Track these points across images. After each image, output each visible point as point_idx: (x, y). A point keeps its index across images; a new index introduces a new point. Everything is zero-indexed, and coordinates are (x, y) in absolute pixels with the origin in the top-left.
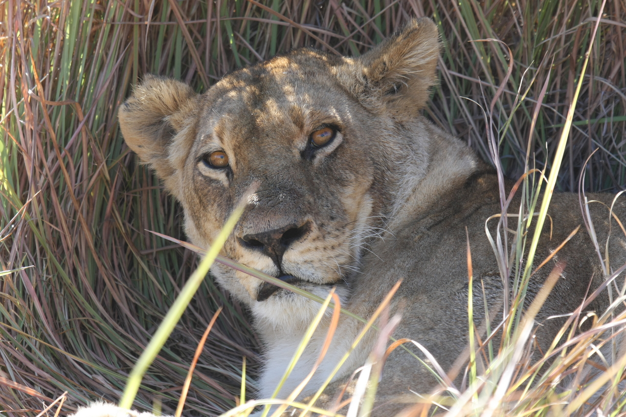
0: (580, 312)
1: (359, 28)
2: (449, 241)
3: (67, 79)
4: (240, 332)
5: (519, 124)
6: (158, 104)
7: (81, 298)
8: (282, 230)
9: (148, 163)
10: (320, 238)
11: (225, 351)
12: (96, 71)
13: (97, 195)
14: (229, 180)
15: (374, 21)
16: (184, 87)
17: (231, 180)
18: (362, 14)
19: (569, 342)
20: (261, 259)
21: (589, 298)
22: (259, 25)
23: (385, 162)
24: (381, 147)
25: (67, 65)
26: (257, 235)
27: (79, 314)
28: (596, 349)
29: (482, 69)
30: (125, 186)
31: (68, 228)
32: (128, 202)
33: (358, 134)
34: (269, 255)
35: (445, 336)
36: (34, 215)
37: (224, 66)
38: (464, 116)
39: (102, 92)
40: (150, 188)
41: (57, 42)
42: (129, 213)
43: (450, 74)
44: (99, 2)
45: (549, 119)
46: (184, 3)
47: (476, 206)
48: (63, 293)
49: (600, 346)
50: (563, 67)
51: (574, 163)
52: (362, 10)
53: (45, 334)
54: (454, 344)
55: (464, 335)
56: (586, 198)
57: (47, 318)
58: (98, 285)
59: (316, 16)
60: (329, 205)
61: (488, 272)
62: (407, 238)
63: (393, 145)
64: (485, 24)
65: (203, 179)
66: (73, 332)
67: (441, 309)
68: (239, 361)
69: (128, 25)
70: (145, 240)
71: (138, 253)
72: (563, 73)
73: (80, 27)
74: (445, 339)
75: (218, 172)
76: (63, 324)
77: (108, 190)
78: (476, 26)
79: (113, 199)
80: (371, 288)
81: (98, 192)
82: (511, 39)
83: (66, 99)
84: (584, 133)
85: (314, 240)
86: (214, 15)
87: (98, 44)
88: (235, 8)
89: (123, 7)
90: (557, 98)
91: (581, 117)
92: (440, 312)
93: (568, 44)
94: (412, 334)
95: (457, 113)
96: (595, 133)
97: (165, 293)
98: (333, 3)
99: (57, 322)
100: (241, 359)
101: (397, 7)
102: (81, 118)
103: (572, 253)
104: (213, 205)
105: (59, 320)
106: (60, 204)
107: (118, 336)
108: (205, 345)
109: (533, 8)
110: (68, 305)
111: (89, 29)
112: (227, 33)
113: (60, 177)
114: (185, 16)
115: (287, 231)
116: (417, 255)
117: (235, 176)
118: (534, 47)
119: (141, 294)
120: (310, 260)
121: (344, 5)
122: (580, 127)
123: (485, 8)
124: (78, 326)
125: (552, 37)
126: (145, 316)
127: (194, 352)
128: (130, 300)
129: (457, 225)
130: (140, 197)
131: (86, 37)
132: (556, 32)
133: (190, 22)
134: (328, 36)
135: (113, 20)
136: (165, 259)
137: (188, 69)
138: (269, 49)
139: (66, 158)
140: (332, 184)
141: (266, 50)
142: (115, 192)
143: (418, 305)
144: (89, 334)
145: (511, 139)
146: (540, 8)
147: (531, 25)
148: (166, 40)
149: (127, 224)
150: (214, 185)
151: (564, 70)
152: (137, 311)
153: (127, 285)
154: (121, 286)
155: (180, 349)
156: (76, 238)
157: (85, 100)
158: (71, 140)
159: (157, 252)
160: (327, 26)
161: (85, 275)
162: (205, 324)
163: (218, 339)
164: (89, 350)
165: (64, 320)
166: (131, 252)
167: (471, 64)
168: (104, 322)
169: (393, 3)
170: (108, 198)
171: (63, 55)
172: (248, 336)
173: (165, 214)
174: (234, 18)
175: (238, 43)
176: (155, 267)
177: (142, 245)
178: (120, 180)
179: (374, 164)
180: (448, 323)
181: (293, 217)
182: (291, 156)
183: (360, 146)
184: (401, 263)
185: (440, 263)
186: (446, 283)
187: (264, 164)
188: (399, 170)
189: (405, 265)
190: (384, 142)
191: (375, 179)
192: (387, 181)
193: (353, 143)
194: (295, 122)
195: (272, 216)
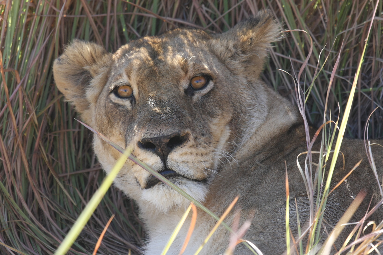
0: (363, 222)
1: (213, 22)
2: (275, 172)
3: (9, 55)
4: (127, 232)
6: (80, 59)
7: (17, 207)
8: (169, 137)
9: (71, 100)
10: (195, 146)
11: (116, 245)
12: (29, 49)
13: (29, 135)
14: (132, 105)
15: (224, 17)
17: (133, 105)
18: (215, 12)
19: (356, 241)
20: (153, 157)
21: (370, 212)
22: (144, 18)
23: (240, 107)
25: (9, 45)
26: (152, 139)
27: (15, 217)
28: (375, 248)
29: (298, 52)
30: (48, 129)
31: (8, 157)
32: (50, 140)
34: (158, 154)
35: (270, 238)
38: (285, 84)
39: (33, 64)
40: (66, 130)
41: (3, 28)
42: (50, 148)
43: (276, 55)
44: (31, 1)
45: (344, 87)
46: (91, 2)
47: (294, 147)
48: (4, 203)
49: (377, 245)
50: (354, 51)
51: (362, 118)
52: (215, 9)
54: (276, 244)
55: (284, 238)
56: (369, 142)
58: (30, 197)
59: (183, 13)
60: (201, 126)
61: (301, 193)
62: (246, 168)
64: (300, 21)
65: (113, 105)
66: (11, 230)
67: (268, 219)
68: (126, 252)
69: (52, 17)
70: (62, 166)
71: (57, 176)
72: (354, 56)
73: (19, 19)
74: (270, 240)
75: (124, 100)
76: (3, 224)
77: (37, 132)
78: (294, 21)
79: (40, 138)
81: (29, 133)
82: (318, 32)
83: (8, 68)
84: (368, 97)
85: (191, 147)
86: (112, 11)
87: (31, 31)
88: (127, 7)
89: (49, 5)
90: (350, 73)
91: (367, 86)
92: (267, 221)
93: (358, 35)
95: (281, 82)
96: (376, 97)
97: (75, 204)
98: (195, 4)
100: (127, 250)
101: (240, 8)
102: (19, 81)
103: (360, 182)
104: (118, 123)
105: (1, 222)
106: (3, 140)
107: (42, 233)
108: (102, 240)
109: (334, 10)
110: (7, 211)
111: (24, 21)
113: (3, 123)
114: (92, 12)
116: (252, 180)
117: (137, 102)
119: (59, 204)
120: (186, 161)
121: (203, 6)
122: (366, 93)
123: (301, 9)
124: (14, 226)
125: (347, 30)
126: (61, 219)
127: (95, 245)
128: (51, 209)
129: (280, 160)
130: (59, 137)
131: (23, 26)
132: (350, 26)
133: (95, 15)
135: (42, 13)
136: (76, 180)
139: (8, 109)
140: (205, 114)
142: (41, 133)
144: (22, 232)
145: (318, 101)
146: (339, 10)
147: (333, 22)
148: (78, 28)
149: (50, 156)
150: (120, 109)
151: (355, 53)
152: (55, 216)
153: (49, 198)
154: (45, 198)
155: (85, 243)
156: (14, 164)
157: (21, 69)
158: (11, 97)
159: (70, 175)
160: (190, 20)
161: (20, 190)
162: (103, 226)
163: (111, 236)
164: (21, 243)
165: (4, 221)
166: (52, 175)
167: (291, 48)
168: (32, 223)
169: (237, 5)
170: (36, 137)
171: (6, 37)
172: (132, 235)
173: (76, 149)
174: (126, 13)
175: (129, 31)
176: (68, 185)
177: (60, 170)
178: (45, 125)
179: (234, 106)
180: (272, 228)
181: (177, 128)
182: (178, 91)
183: (226, 92)
184: (241, 186)
185: (268, 186)
186: (272, 201)
187: (159, 93)
188: (249, 113)
189: (244, 187)
190: (240, 93)
191: (233, 117)
192: (240, 120)
193: (221, 89)
194: (182, 68)
195: (163, 126)
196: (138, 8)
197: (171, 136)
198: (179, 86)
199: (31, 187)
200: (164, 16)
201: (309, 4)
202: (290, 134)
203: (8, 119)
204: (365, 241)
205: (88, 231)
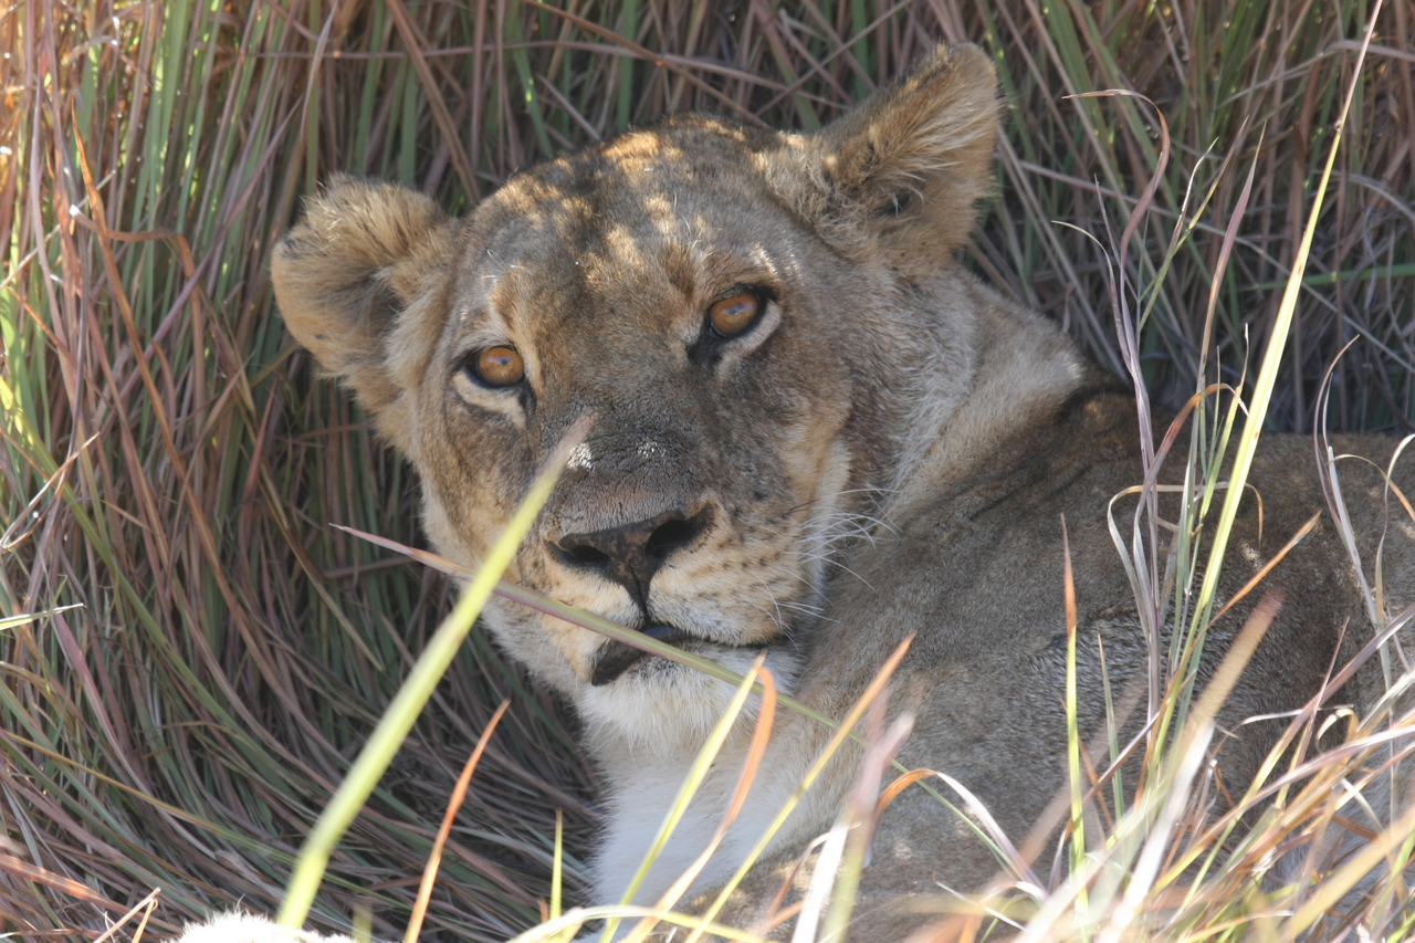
0: (1317, 708)
1: (817, 66)
2: (1019, 542)
3: (157, 182)
4: (549, 754)
5: (1180, 284)
6: (363, 241)
7: (190, 677)
8: (650, 525)
9: (341, 373)
10: (735, 541)
11: (515, 796)
12: (224, 163)
13: (226, 444)
14: (526, 412)
15: (852, 49)
16: (421, 203)
17: (530, 412)
18: (825, 34)
19: (1294, 774)
20: (604, 591)
21: (1338, 677)
22: (592, 60)
23: (878, 368)
24: (868, 335)
25: (158, 151)
26: (594, 535)
27: (186, 713)
28: (1354, 791)
29: (1097, 158)
30: (289, 424)
31: (161, 518)
32: (296, 460)
33: (817, 306)
34: (621, 581)
35: (1009, 756)
36: (83, 489)
37: (513, 152)
38: (1055, 264)
39: (236, 211)
40: (346, 428)
41: (135, 99)
42: (297, 486)
43: (1024, 170)
44: (228, 8)
45: (1247, 271)
46: (422, 8)
47: (1081, 467)
48: (148, 666)
49: (1361, 784)
50: (1279, 153)
51: (1304, 371)
52: (825, 24)
53: (110, 760)
54: (1029, 774)
56: (1330, 450)
57: (112, 722)
58: (229, 648)
59: (720, 38)
60: (753, 467)
61: (1104, 609)
62: (925, 538)
63: (894, 329)
64: (1102, 57)
65: (466, 412)
66: (173, 754)
67: (1001, 694)
68: (548, 820)
69: (295, 60)
70: (334, 547)
71: (320, 575)
72: (1279, 168)
73: (187, 65)
74: (1009, 762)
75: (500, 394)
76: (148, 736)
77: (251, 434)
78: (1081, 60)
79: (262, 453)
80: (844, 652)
81: (227, 437)
82: (1161, 91)
83: (156, 226)
84: (1326, 302)
85: (721, 546)
86: (489, 36)
87: (228, 103)
88: (538, 21)
89: (284, 19)
90: (1266, 223)
91: (1322, 267)
92: (998, 702)
93: (1290, 101)
94: (936, 752)
95: (1040, 258)
96: (1350, 301)
97: (379, 667)
98: (758, 9)
99: (137, 731)
100: (552, 814)
101: (903, 18)
102: (189, 270)
104: (489, 470)
105: (140, 728)
106: (143, 464)
107: (273, 764)
108: (471, 784)
109: (1211, 20)
110: (161, 693)
111: (207, 70)
112: (518, 77)
113: (141, 404)
114: (423, 40)
115: (661, 527)
116: (945, 577)
117: (540, 404)
118: (1214, 108)
119: (326, 668)
120: (710, 591)
121: (783, 13)
122: (1320, 288)
123: (1103, 19)
124: (184, 741)
125: (1254, 85)
126: (336, 718)
127: (447, 800)
128: (300, 682)
129: (1036, 508)
130: (323, 449)
131: (201, 87)
132: (1263, 76)
133: (435, 52)
134: (747, 84)
135: (262, 48)
136: (380, 589)
137: (431, 160)
138: (614, 113)
139: (156, 360)
140: (760, 420)
141: (608, 117)
142: (266, 438)
143: (948, 687)
144: (209, 759)
145: (1163, 318)
146: (1228, 19)
147: (1207, 58)
148: (380, 93)
149: (294, 510)
150: (491, 423)
151: (1280, 161)
152: (317, 707)
153: (295, 649)
154: (281, 650)
155: (415, 793)
156: (179, 542)
157: (199, 227)
159: (362, 574)
160: (744, 62)
161: (200, 625)
162: (472, 737)
163: (499, 770)
164: (208, 796)
165: (152, 726)
166: (303, 573)
167: (1071, 146)
168: (242, 731)
169: (894, 9)
170: (251, 451)
171: (148, 127)
172: (567, 764)
173: (379, 488)
174: (536, 44)
175: (544, 99)
176: (356, 607)
177: (328, 557)
178: (279, 410)
179: (853, 372)
180: (1015, 726)
181: (674, 495)
182: (666, 359)
183: (822, 332)
184: (910, 595)
185: (998, 591)
186: (1011, 637)
188: (908, 385)
190: (873, 323)
191: (855, 408)
192: (882, 411)
194: (673, 281)
195: (628, 492)
196: (574, 24)
197: (653, 523)
198: (666, 338)
200: (658, 50)
201: (1129, 3)
202: (1066, 426)
204: (1323, 772)
205: (426, 755)
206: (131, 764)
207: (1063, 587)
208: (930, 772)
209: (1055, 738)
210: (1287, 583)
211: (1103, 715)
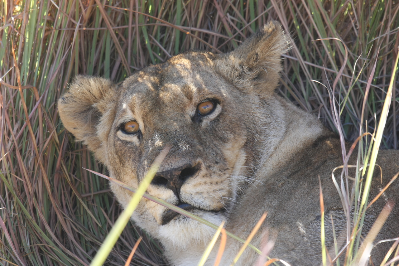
1: (239, 31)
2: (304, 186)
3: (27, 71)
4: (155, 253)
5: (356, 100)
6: (89, 95)
7: (39, 229)
8: (181, 169)
9: (82, 140)
10: (208, 175)
12: (48, 64)
13: (50, 154)
14: (140, 140)
15: (250, 25)
16: (107, 82)
18: (242, 21)
19: (396, 259)
20: (165, 192)
22: (167, 29)
23: (255, 127)
24: (251, 117)
25: (27, 62)
26: (162, 173)
27: (38, 241)
29: (329, 61)
30: (70, 147)
31: (29, 178)
32: (72, 159)
33: (234, 106)
34: (171, 188)
35: (302, 255)
36: (4, 169)
37: (142, 59)
38: (316, 95)
39: (52, 79)
41: (20, 44)
42: (73, 168)
43: (306, 64)
44: (49, 14)
45: (378, 97)
46: (112, 14)
47: (322, 160)
48: (25, 226)
50: (388, 58)
52: (242, 17)
53: (13, 257)
54: (309, 261)
57: (14, 244)
58: (52, 219)
59: (208, 23)
60: (214, 153)
61: (333, 207)
62: (273, 185)
63: (260, 115)
64: (331, 27)
65: (121, 143)
66: (34, 254)
69: (71, 30)
70: (85, 186)
71: (80, 196)
72: (388, 63)
73: (36, 34)
74: (303, 257)
75: (132, 136)
76: (26, 249)
77: (58, 150)
78: (324, 29)
79: (61, 156)
81: (50, 152)
82: (349, 39)
83: (27, 84)
85: (203, 176)
86: (134, 22)
87: (49, 45)
89: (67, 17)
90: (384, 81)
93: (392, 42)
94: (279, 254)
95: (311, 93)
97: (100, 225)
98: (220, 13)
99: (22, 247)
102: (37, 98)
104: (129, 161)
105: (23, 246)
106: (23, 161)
107: (66, 257)
108: (130, 263)
109: (366, 16)
110: (29, 234)
111: (42, 35)
112: (143, 35)
113: (22, 142)
114: (113, 23)
115: (185, 169)
116: (281, 197)
117: (144, 137)
118: (367, 43)
119: (83, 226)
120: (200, 192)
121: (228, 14)
123: (331, 16)
124: (37, 250)
125: (380, 36)
126: (86, 242)
128: (74, 231)
129: (309, 174)
130: (81, 155)
131: (41, 40)
132: (383, 33)
133: (116, 27)
134: (217, 37)
135: (60, 27)
136: (100, 200)
137: (115, 62)
138: (174, 47)
139: (27, 127)
140: (216, 140)
141: (172, 48)
142: (62, 152)
143: (282, 233)
144: (45, 256)
145: (350, 111)
146: (371, 16)
147: (364, 28)
148: (98, 41)
149: (72, 175)
150: (129, 146)
151: (389, 60)
152: (80, 239)
153: (73, 220)
154: (68, 220)
156: (35, 185)
157: (40, 85)
158: (31, 114)
159: (94, 195)
160: (216, 30)
161: (42, 212)
162: (130, 248)
163: (139, 258)
165: (27, 246)
166: (75, 195)
167: (321, 57)
168: (56, 247)
169: (264, 12)
170: (58, 156)
171: (24, 53)
174: (149, 24)
175: (151, 43)
176: (92, 205)
177: (83, 190)
178: (67, 143)
179: (247, 128)
180: (304, 245)
181: (188, 159)
182: (184, 120)
183: (236, 114)
184: (269, 203)
185: (298, 202)
186: (303, 216)
187: (165, 125)
188: (264, 133)
189: (272, 204)
190: (253, 113)
191: (248, 139)
192: (256, 141)
193: (230, 112)
194: (185, 96)
195: (173, 158)
196: (160, 21)
197: (182, 168)
198: (184, 114)
199: (54, 209)
200: (188, 26)
201: (339, 10)
202: (317, 148)
203: (27, 138)
205: (115, 254)
206: (20, 258)
207: (319, 200)
208: (277, 260)
209: (317, 249)
210: (392, 200)
211: (333, 242)
